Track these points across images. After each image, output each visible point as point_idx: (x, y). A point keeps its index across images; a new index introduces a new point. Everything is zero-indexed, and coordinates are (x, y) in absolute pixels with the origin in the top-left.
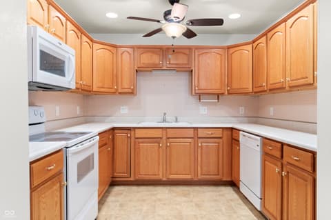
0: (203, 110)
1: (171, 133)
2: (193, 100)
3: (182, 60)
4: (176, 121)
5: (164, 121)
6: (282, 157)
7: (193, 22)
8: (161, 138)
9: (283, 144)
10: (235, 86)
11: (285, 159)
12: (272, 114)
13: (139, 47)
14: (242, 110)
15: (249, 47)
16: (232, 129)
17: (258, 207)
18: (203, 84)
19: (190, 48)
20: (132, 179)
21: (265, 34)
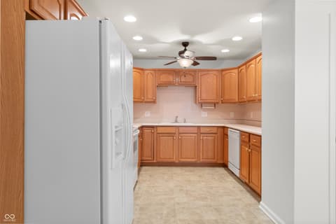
0: (204, 114)
1: (181, 130)
2: (196, 107)
3: (189, 79)
4: (185, 122)
5: (176, 122)
6: (249, 141)
7: (197, 58)
8: (175, 133)
9: (250, 134)
10: (227, 97)
11: (251, 142)
12: (252, 117)
13: (159, 70)
14: (232, 115)
15: (236, 71)
16: (224, 127)
17: (238, 175)
18: (204, 96)
19: (195, 71)
20: (155, 161)
21: (245, 64)
